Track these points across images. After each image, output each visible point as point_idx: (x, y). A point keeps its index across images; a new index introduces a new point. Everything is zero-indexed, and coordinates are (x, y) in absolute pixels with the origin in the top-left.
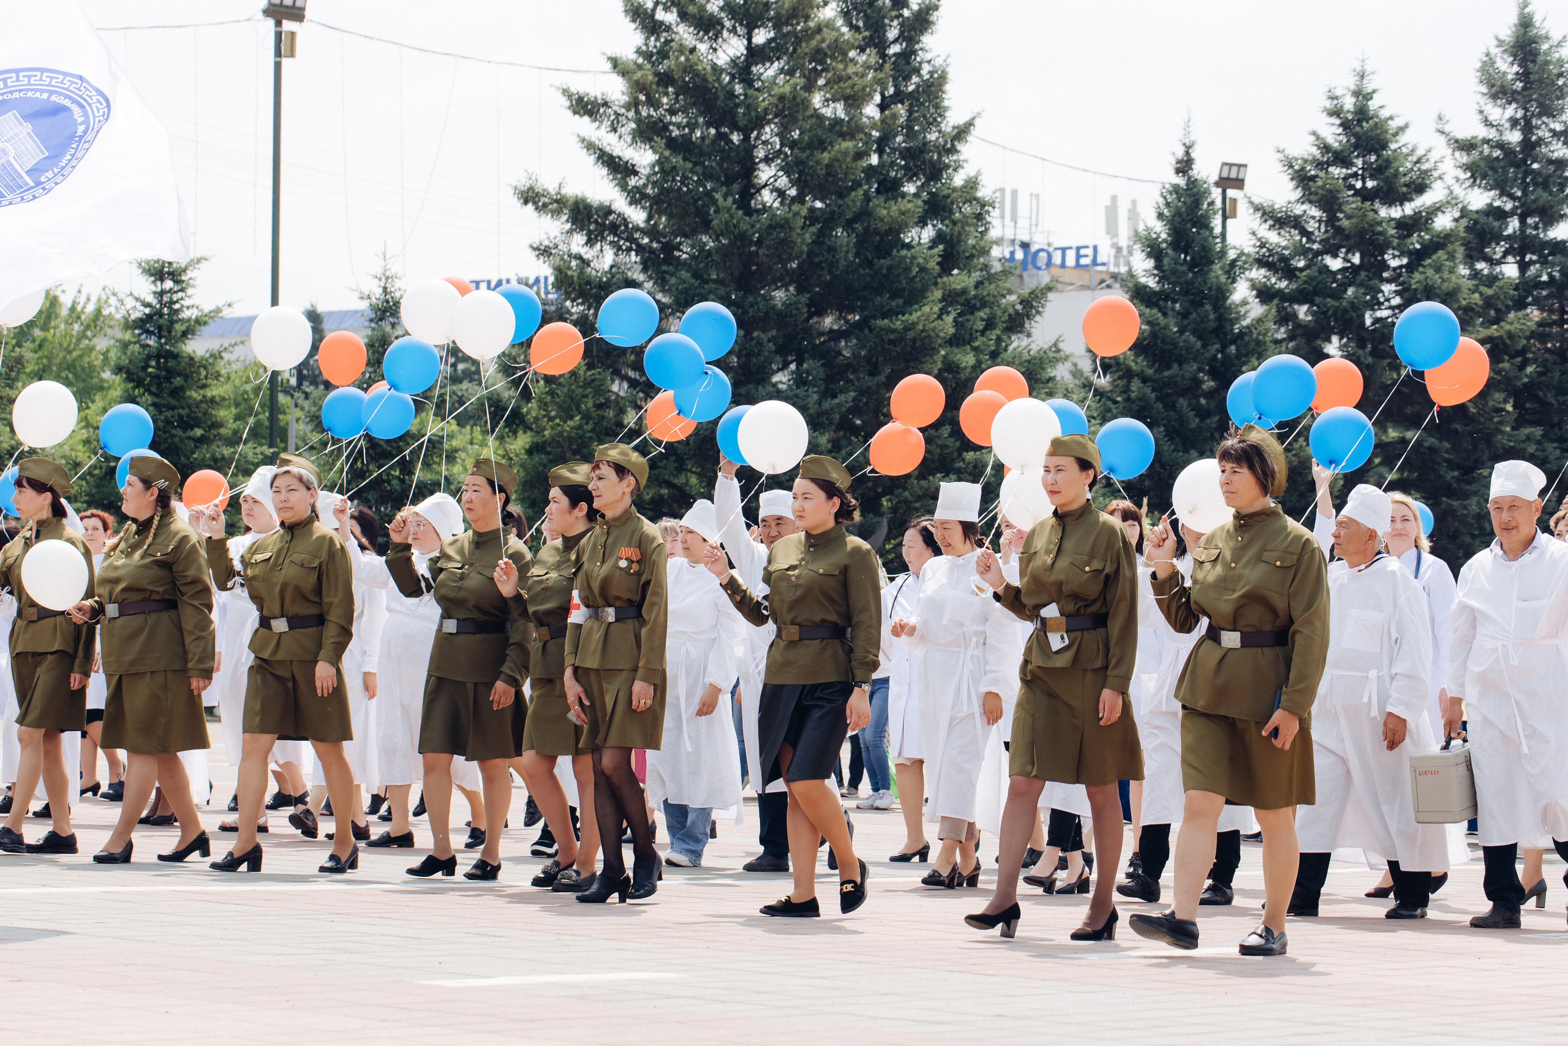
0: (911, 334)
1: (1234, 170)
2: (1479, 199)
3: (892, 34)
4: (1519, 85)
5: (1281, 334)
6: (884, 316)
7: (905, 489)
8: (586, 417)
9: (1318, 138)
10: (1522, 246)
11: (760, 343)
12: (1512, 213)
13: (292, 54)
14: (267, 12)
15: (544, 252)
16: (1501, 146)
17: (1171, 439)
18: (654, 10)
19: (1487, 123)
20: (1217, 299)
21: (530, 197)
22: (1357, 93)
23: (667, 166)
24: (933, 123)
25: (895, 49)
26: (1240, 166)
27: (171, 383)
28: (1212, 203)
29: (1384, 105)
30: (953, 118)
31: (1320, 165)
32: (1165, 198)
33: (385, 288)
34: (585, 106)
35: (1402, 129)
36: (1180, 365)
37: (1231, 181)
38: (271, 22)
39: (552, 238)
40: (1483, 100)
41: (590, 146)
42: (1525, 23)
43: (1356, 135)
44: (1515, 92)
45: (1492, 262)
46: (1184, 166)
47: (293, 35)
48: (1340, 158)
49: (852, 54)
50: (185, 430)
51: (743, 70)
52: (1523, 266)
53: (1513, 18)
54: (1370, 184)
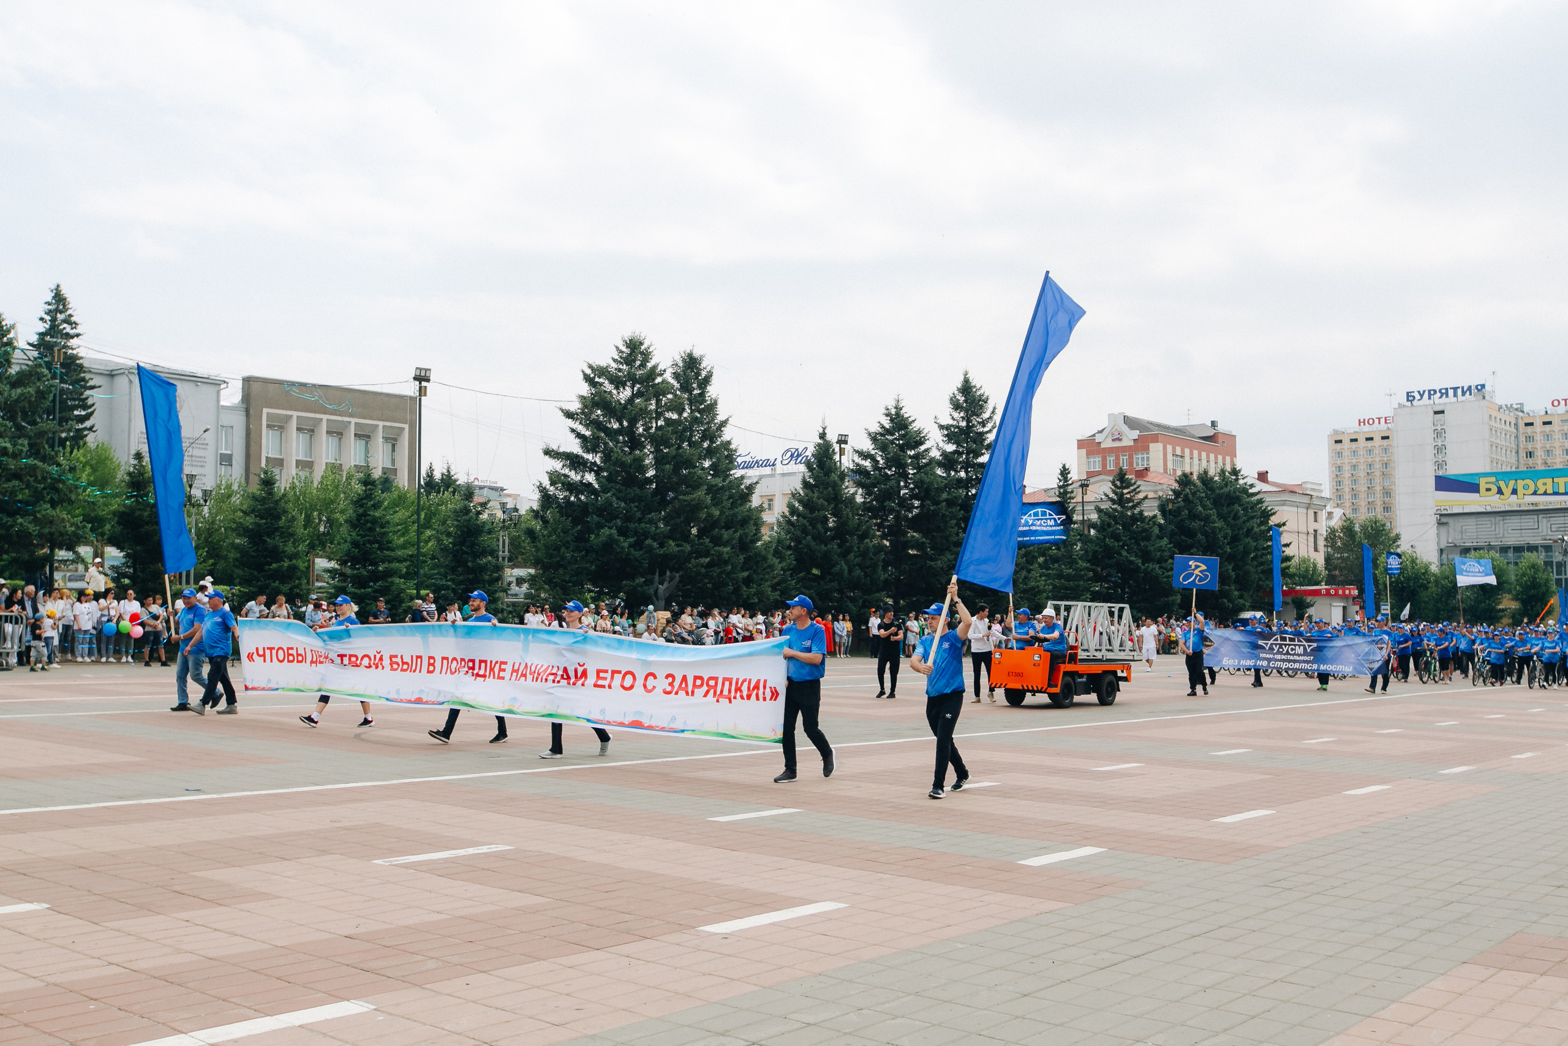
0: (693, 503)
1: (843, 437)
2: (951, 448)
3: (695, 385)
4: (965, 405)
5: (868, 500)
6: (684, 495)
7: (690, 563)
8: (558, 536)
9: (881, 424)
10: (967, 465)
11: (631, 508)
12: (962, 453)
13: (425, 395)
14: (415, 379)
16: (958, 427)
17: (815, 540)
18: (594, 378)
19: (953, 419)
20: (834, 487)
21: (548, 452)
22: (896, 408)
23: (595, 436)
24: (713, 420)
25: (696, 392)
26: (845, 435)
27: (367, 525)
28: (834, 450)
29: (907, 412)
30: (720, 418)
31: (882, 435)
32: (815, 447)
34: (569, 415)
35: (913, 421)
36: (818, 512)
37: (843, 440)
38: (417, 383)
40: (951, 411)
41: (573, 430)
42: (966, 381)
43: (896, 423)
44: (962, 407)
45: (956, 472)
46: (823, 436)
47: (426, 387)
48: (889, 432)
49: (678, 393)
50: (372, 545)
51: (631, 401)
52: (967, 472)
53: (962, 378)
54: (901, 442)
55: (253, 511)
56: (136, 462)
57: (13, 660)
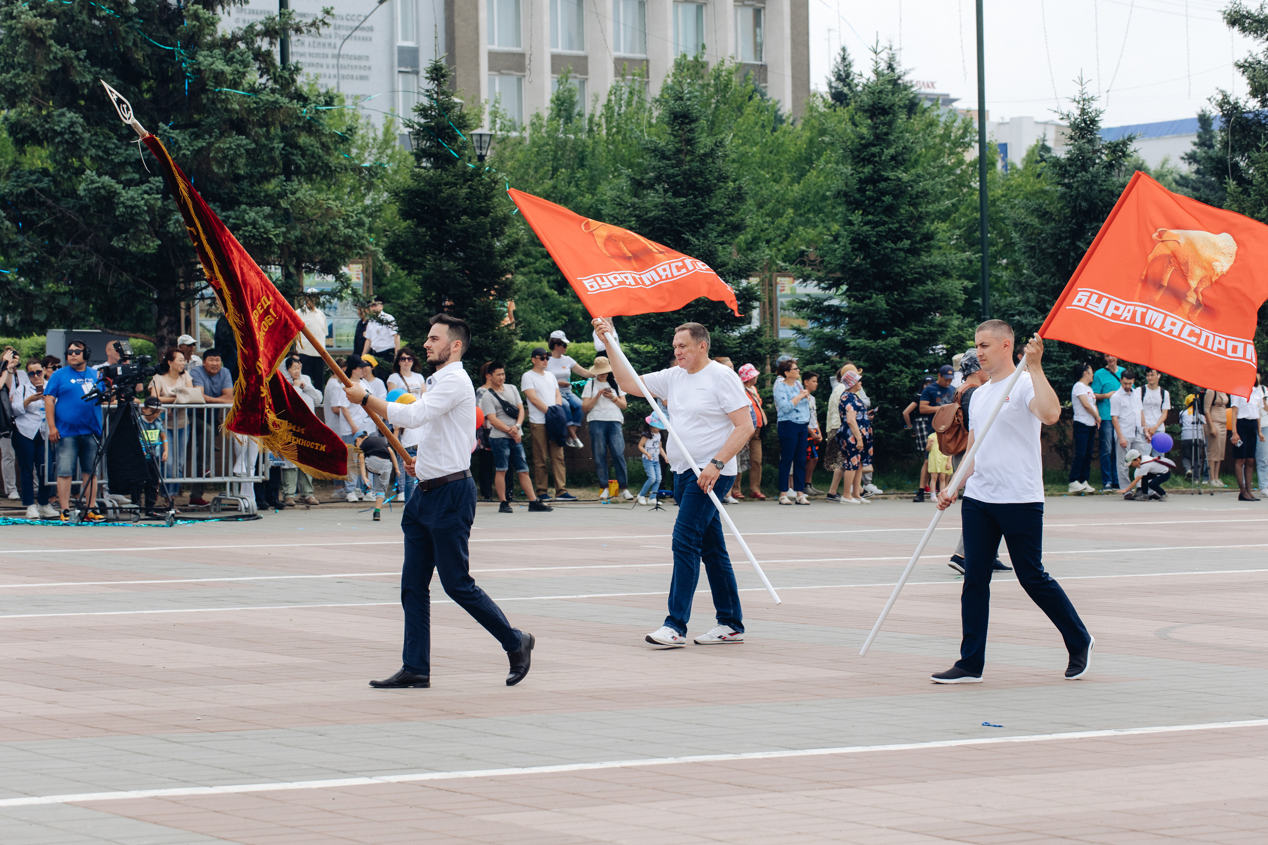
15: (1245, 67)
21: (1236, 19)
27: (883, 201)
33: (1083, 110)
39: (1254, 54)
50: (895, 243)
55: (658, 179)
56: (432, 86)
57: (249, 500)
